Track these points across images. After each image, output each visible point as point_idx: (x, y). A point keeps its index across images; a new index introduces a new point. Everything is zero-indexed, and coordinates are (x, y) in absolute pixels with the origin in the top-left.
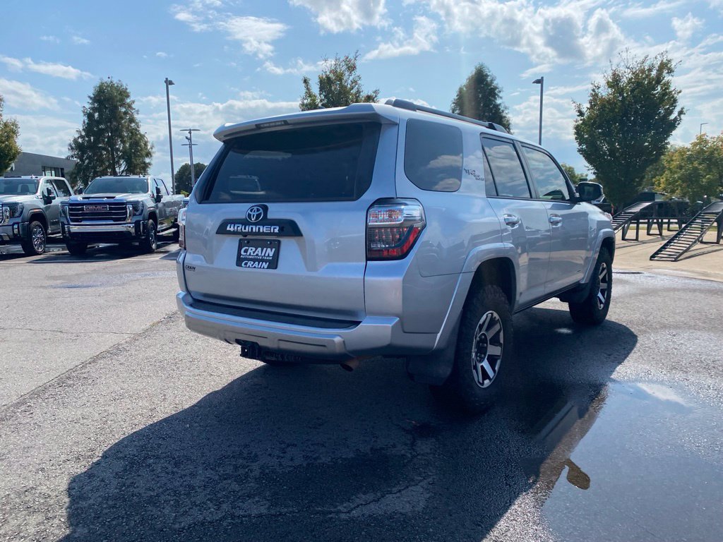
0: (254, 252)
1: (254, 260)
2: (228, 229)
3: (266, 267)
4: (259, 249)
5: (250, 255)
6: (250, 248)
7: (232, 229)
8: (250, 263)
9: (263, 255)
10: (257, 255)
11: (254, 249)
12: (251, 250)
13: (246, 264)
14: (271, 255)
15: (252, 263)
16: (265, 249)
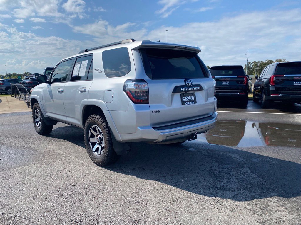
0: (188, 98)
1: (189, 101)
2: (182, 90)
3: (194, 103)
4: (189, 97)
5: (186, 100)
6: (186, 97)
7: (183, 90)
8: (188, 103)
9: (191, 99)
10: (189, 99)
11: (187, 97)
12: (186, 98)
13: (187, 103)
14: (194, 98)
15: (189, 102)
16: (191, 97)
